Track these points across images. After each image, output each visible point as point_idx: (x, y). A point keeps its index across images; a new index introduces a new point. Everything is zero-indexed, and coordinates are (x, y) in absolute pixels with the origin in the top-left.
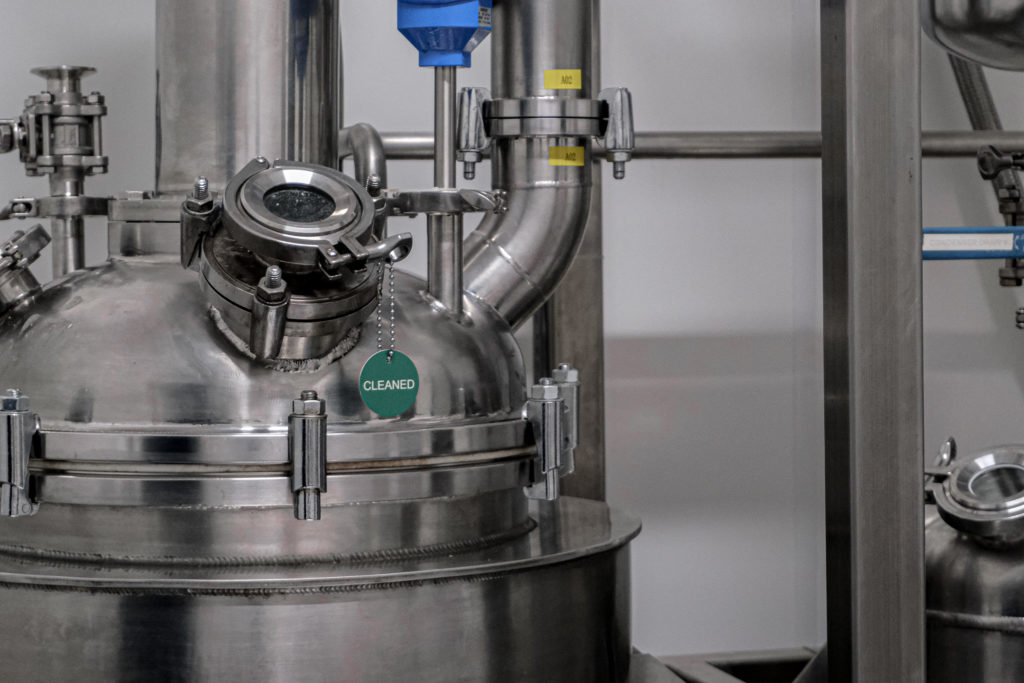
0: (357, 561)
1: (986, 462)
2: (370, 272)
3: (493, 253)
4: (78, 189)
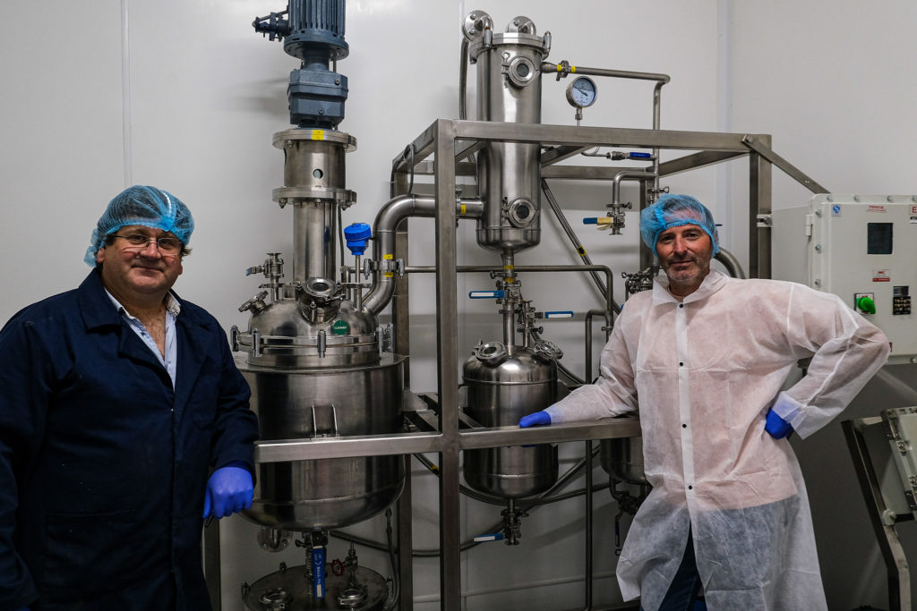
0: (334, 367)
1: (487, 346)
2: (337, 303)
3: (372, 297)
4: (277, 281)
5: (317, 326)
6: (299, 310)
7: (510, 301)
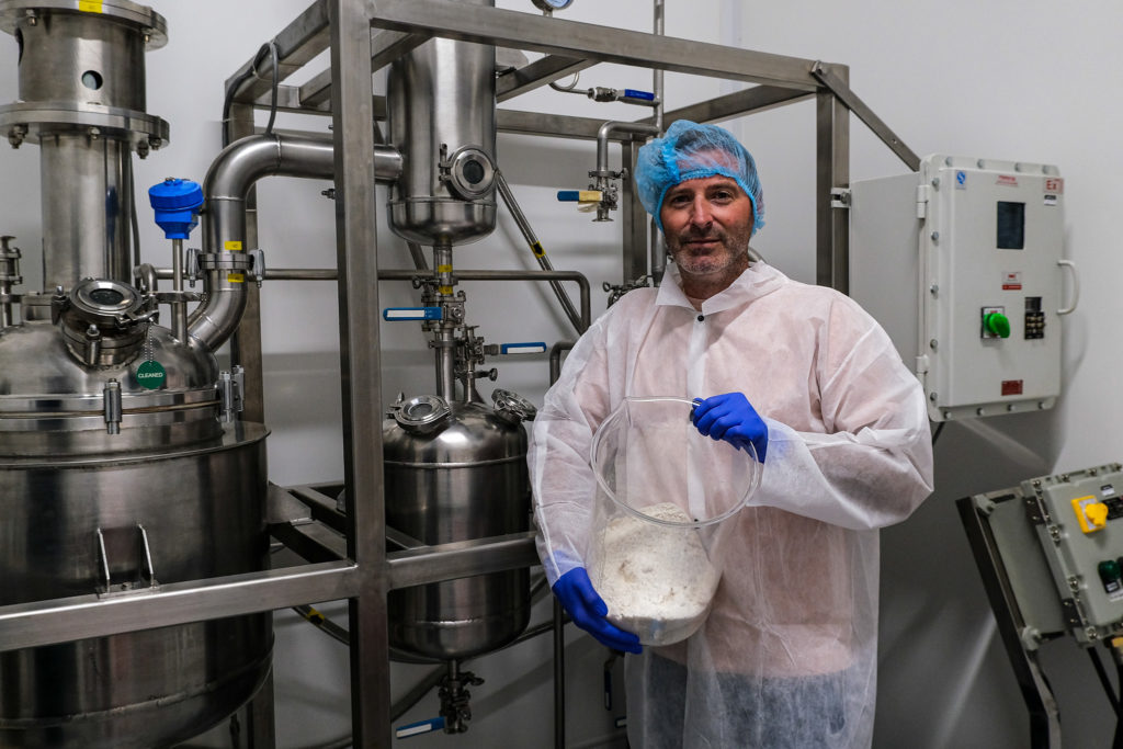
0: (138, 451)
1: (415, 402)
2: (141, 327)
3: (204, 319)
4: (8, 291)
5: (101, 374)
6: (61, 343)
7: (448, 326)
